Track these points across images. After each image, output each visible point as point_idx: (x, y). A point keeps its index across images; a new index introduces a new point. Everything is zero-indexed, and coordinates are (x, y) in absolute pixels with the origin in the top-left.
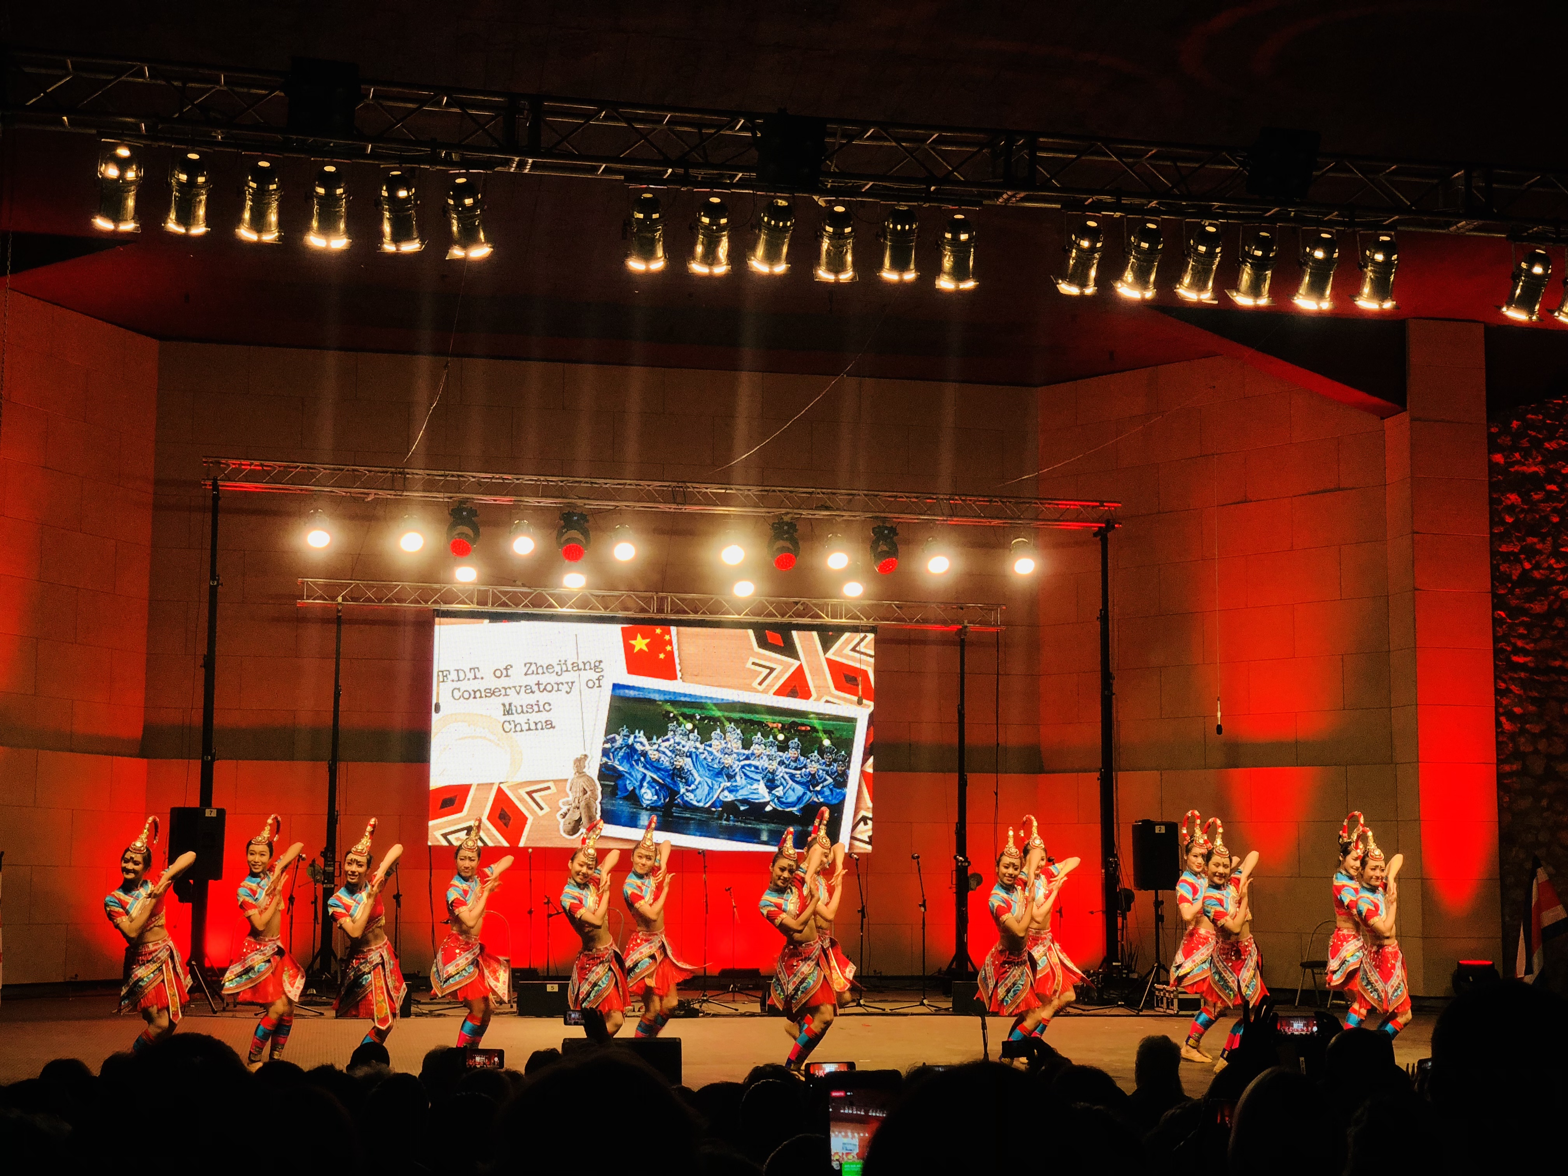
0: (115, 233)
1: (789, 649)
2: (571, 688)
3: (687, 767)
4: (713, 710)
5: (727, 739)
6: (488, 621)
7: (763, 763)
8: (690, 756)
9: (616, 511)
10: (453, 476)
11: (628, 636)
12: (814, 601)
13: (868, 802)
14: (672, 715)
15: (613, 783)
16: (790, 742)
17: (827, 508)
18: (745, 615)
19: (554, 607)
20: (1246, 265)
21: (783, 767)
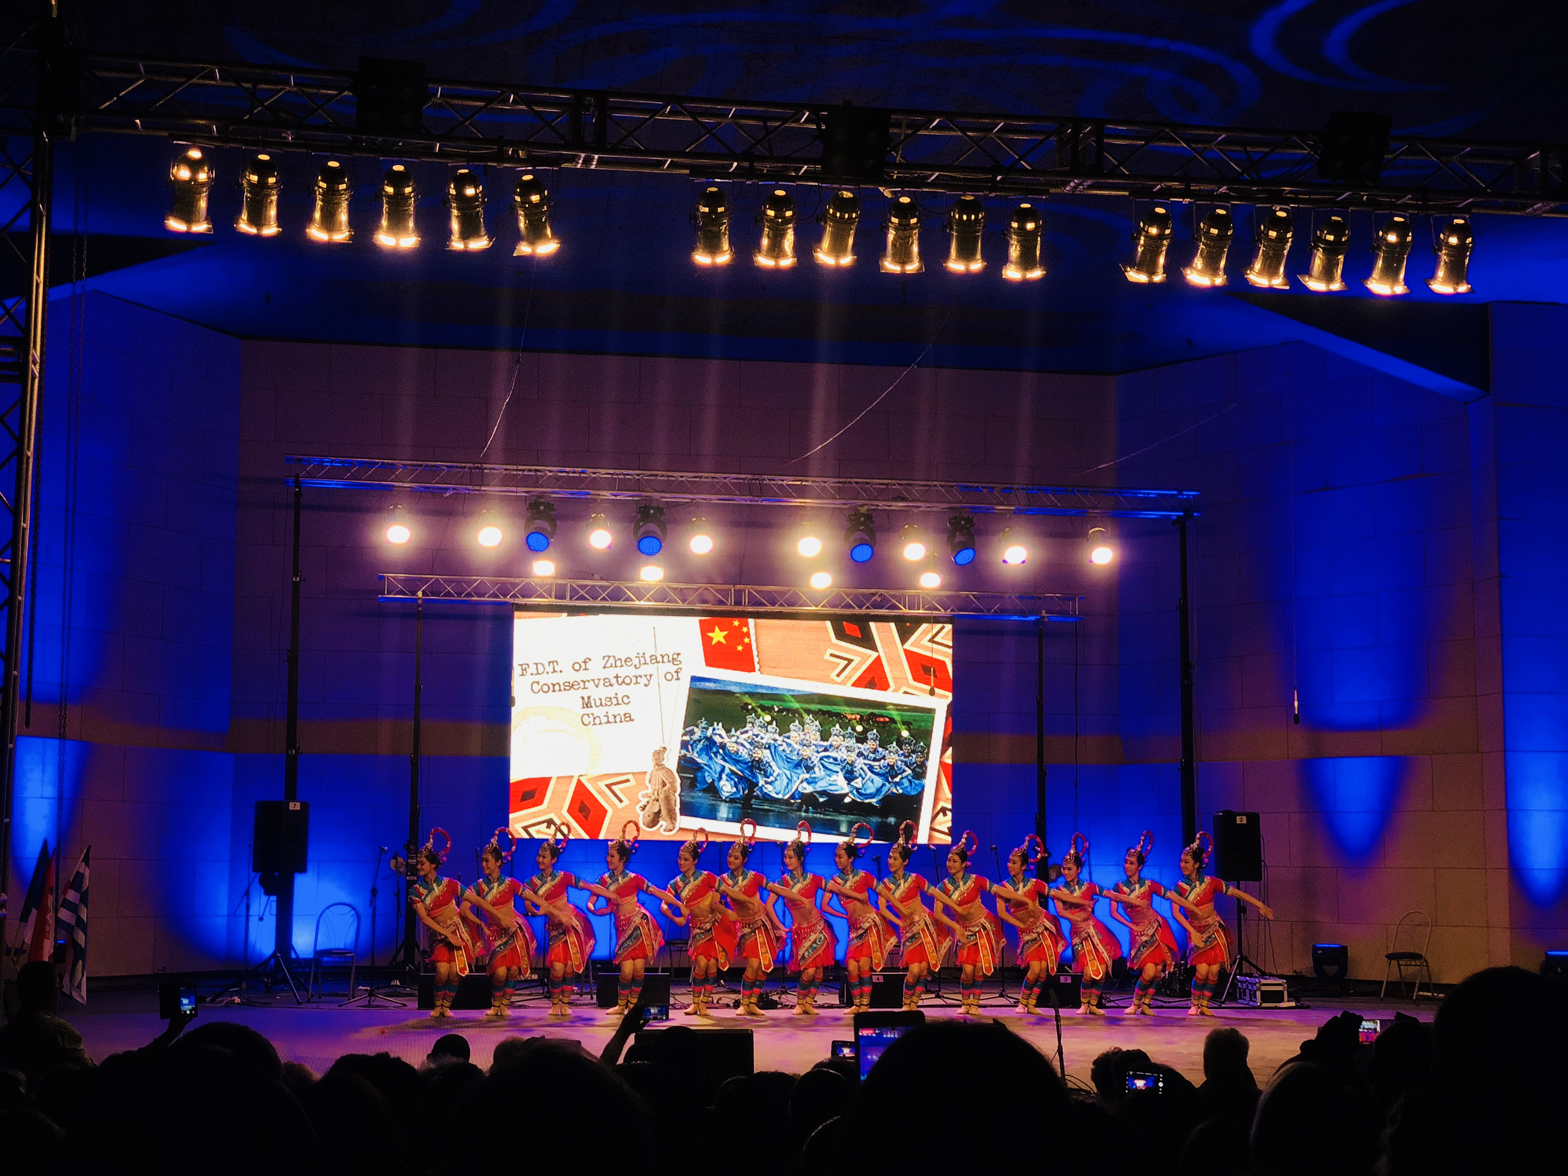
0: (188, 235)
1: (867, 641)
2: (649, 681)
3: (766, 759)
4: (791, 702)
5: (806, 731)
6: (566, 614)
7: (842, 754)
8: (769, 748)
9: (692, 504)
10: (530, 470)
11: (705, 629)
12: (892, 592)
13: (947, 793)
14: (750, 707)
15: (692, 776)
16: (869, 733)
17: (904, 499)
18: (822, 607)
19: (632, 600)
20: (1318, 250)
21: (861, 758)
